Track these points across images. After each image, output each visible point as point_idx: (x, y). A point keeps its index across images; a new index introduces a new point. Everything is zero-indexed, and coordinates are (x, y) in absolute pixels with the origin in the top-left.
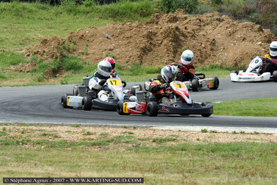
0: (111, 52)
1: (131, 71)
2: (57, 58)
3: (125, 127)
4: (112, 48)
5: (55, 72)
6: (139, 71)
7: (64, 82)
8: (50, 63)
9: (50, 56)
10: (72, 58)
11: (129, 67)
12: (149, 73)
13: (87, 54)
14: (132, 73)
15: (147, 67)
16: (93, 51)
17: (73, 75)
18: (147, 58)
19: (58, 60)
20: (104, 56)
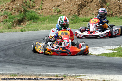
0: (58, 7)
1: (72, 20)
2: (21, 12)
4: (59, 5)
5: (20, 22)
6: (77, 21)
7: (23, 30)
8: (17, 15)
10: (32, 12)
11: (71, 17)
12: (84, 21)
13: (42, 9)
15: (83, 17)
16: (46, 7)
17: (33, 24)
18: (83, 11)
19: (22, 13)
20: (53, 11)
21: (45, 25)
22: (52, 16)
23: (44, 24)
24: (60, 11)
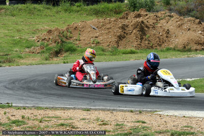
0: (96, 38)
1: (111, 52)
2: (58, 43)
4: (97, 36)
5: (57, 53)
6: (117, 53)
7: (66, 62)
8: (54, 46)
9: (54, 41)
10: (69, 43)
11: (110, 49)
12: (124, 53)
14: (112, 54)
15: (122, 49)
16: (84, 38)
17: (70, 55)
18: (122, 43)
19: (59, 44)
20: (92, 42)
22: (90, 47)
24: (98, 43)
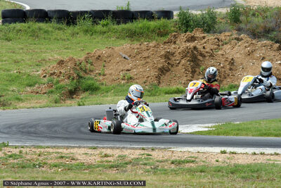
0: (128, 72)
1: (149, 91)
2: (73, 79)
3: (143, 149)
4: (129, 68)
5: (72, 93)
6: (157, 92)
7: (81, 103)
8: (67, 84)
9: (66, 77)
10: (89, 79)
11: (147, 87)
12: (166, 93)
13: (104, 75)
14: (149, 94)
15: (165, 87)
16: (110, 72)
17: (90, 96)
18: (165, 78)
19: (75, 81)
20: (121, 77)
21: (109, 98)
22: (119, 85)
23: (107, 97)
24: (131, 78)
